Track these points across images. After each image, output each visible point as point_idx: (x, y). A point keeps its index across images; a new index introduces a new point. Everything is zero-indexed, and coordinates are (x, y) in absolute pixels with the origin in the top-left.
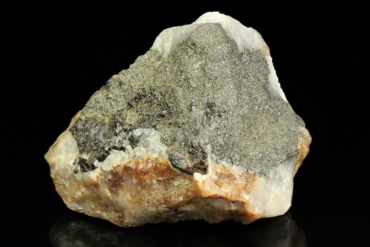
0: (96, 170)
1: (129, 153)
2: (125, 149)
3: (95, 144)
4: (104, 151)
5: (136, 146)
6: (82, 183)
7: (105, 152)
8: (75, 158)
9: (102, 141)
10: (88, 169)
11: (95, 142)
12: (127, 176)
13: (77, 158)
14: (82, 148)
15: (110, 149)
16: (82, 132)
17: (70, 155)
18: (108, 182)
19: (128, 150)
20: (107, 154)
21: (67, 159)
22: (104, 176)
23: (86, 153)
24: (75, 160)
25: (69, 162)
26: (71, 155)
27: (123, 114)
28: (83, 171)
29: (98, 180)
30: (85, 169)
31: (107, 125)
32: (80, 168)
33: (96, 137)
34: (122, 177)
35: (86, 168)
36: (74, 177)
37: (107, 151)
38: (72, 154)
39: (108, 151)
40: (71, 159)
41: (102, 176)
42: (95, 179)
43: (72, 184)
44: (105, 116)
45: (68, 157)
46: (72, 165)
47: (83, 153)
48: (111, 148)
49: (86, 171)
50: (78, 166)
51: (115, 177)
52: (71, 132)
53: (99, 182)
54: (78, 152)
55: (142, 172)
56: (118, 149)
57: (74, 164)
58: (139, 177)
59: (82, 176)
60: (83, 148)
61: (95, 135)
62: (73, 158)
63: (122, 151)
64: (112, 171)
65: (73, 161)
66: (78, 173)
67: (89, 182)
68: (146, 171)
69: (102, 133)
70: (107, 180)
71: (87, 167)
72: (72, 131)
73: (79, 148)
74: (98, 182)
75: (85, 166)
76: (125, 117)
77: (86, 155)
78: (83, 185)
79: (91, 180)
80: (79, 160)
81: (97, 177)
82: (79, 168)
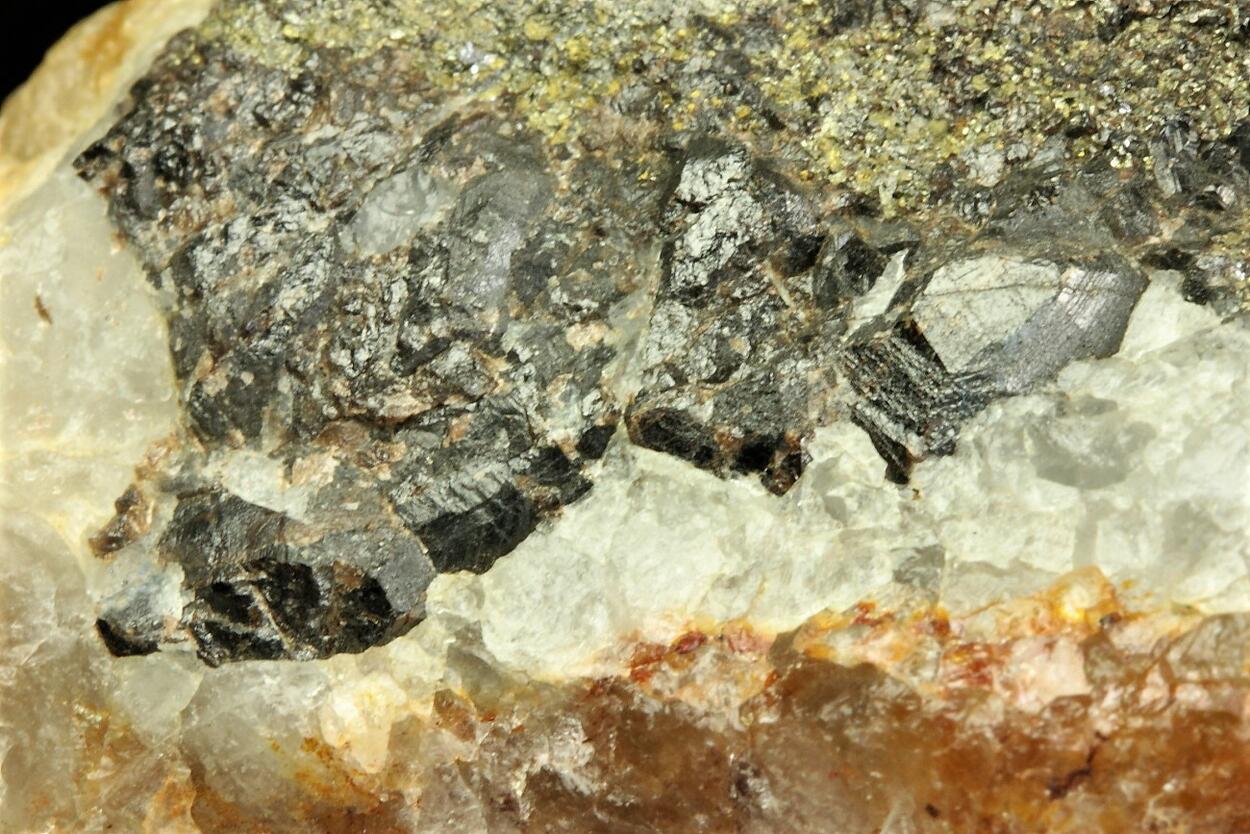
0: (401, 650)
1: (835, 510)
2: (795, 465)
3: (403, 349)
4: (519, 446)
5: (941, 452)
6: (184, 772)
7: (536, 466)
8: (130, 478)
9: (497, 338)
10: (292, 624)
11: (418, 339)
12: (815, 776)
13: (147, 487)
14: (234, 382)
15: (594, 443)
16: (255, 196)
17: (63, 438)
18: (525, 811)
19: (827, 475)
20: (555, 491)
21: (30, 476)
22: (481, 736)
23: (270, 442)
24: (124, 505)
25: (53, 520)
26: (74, 436)
27: (772, 68)
28: (225, 639)
29: (397, 769)
30: (256, 619)
31: (566, 164)
32: (187, 607)
33: (436, 281)
34: (741, 785)
35: (263, 607)
36: (95, 700)
37: (554, 453)
38: (93, 429)
39: (573, 456)
40: (79, 482)
41: (466, 732)
42: (369, 758)
43: (57, 764)
44: (538, 58)
45: (37, 460)
46: (88, 551)
47: (239, 436)
48: (610, 428)
49: (267, 651)
50: (157, 580)
51: (634, 760)
52: (100, 183)
53: (413, 791)
54: (171, 422)
55: (1034, 752)
56: (704, 457)
57: (108, 544)
58: (978, 807)
59: (200, 701)
60: (248, 378)
61: (416, 257)
62: (99, 476)
63: (748, 486)
64: (602, 688)
65: (103, 514)
66: (151, 648)
67: (286, 773)
68: (1079, 746)
69: (504, 245)
70: (518, 787)
71: (276, 607)
72: (114, 168)
73: (182, 374)
74: (399, 797)
75: (260, 585)
76: (798, 104)
77: (278, 468)
78: (187, 803)
79: (327, 753)
80: (168, 509)
81: (403, 735)
82: (173, 601)
